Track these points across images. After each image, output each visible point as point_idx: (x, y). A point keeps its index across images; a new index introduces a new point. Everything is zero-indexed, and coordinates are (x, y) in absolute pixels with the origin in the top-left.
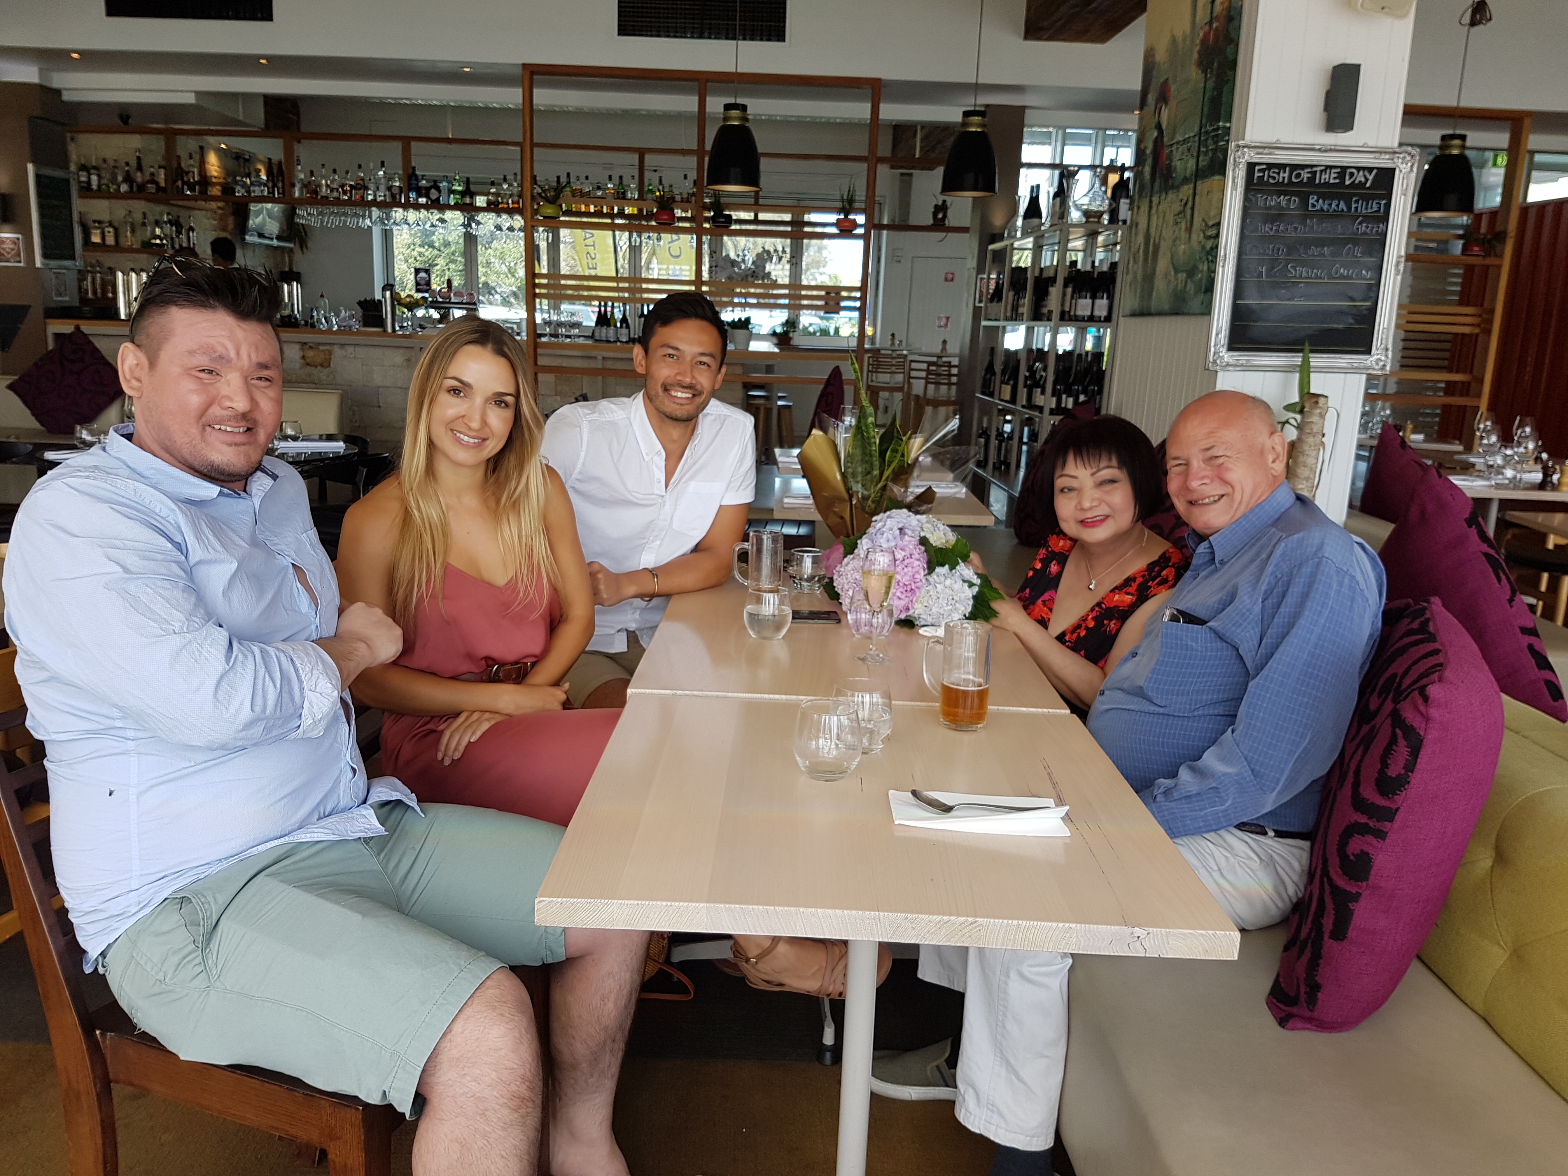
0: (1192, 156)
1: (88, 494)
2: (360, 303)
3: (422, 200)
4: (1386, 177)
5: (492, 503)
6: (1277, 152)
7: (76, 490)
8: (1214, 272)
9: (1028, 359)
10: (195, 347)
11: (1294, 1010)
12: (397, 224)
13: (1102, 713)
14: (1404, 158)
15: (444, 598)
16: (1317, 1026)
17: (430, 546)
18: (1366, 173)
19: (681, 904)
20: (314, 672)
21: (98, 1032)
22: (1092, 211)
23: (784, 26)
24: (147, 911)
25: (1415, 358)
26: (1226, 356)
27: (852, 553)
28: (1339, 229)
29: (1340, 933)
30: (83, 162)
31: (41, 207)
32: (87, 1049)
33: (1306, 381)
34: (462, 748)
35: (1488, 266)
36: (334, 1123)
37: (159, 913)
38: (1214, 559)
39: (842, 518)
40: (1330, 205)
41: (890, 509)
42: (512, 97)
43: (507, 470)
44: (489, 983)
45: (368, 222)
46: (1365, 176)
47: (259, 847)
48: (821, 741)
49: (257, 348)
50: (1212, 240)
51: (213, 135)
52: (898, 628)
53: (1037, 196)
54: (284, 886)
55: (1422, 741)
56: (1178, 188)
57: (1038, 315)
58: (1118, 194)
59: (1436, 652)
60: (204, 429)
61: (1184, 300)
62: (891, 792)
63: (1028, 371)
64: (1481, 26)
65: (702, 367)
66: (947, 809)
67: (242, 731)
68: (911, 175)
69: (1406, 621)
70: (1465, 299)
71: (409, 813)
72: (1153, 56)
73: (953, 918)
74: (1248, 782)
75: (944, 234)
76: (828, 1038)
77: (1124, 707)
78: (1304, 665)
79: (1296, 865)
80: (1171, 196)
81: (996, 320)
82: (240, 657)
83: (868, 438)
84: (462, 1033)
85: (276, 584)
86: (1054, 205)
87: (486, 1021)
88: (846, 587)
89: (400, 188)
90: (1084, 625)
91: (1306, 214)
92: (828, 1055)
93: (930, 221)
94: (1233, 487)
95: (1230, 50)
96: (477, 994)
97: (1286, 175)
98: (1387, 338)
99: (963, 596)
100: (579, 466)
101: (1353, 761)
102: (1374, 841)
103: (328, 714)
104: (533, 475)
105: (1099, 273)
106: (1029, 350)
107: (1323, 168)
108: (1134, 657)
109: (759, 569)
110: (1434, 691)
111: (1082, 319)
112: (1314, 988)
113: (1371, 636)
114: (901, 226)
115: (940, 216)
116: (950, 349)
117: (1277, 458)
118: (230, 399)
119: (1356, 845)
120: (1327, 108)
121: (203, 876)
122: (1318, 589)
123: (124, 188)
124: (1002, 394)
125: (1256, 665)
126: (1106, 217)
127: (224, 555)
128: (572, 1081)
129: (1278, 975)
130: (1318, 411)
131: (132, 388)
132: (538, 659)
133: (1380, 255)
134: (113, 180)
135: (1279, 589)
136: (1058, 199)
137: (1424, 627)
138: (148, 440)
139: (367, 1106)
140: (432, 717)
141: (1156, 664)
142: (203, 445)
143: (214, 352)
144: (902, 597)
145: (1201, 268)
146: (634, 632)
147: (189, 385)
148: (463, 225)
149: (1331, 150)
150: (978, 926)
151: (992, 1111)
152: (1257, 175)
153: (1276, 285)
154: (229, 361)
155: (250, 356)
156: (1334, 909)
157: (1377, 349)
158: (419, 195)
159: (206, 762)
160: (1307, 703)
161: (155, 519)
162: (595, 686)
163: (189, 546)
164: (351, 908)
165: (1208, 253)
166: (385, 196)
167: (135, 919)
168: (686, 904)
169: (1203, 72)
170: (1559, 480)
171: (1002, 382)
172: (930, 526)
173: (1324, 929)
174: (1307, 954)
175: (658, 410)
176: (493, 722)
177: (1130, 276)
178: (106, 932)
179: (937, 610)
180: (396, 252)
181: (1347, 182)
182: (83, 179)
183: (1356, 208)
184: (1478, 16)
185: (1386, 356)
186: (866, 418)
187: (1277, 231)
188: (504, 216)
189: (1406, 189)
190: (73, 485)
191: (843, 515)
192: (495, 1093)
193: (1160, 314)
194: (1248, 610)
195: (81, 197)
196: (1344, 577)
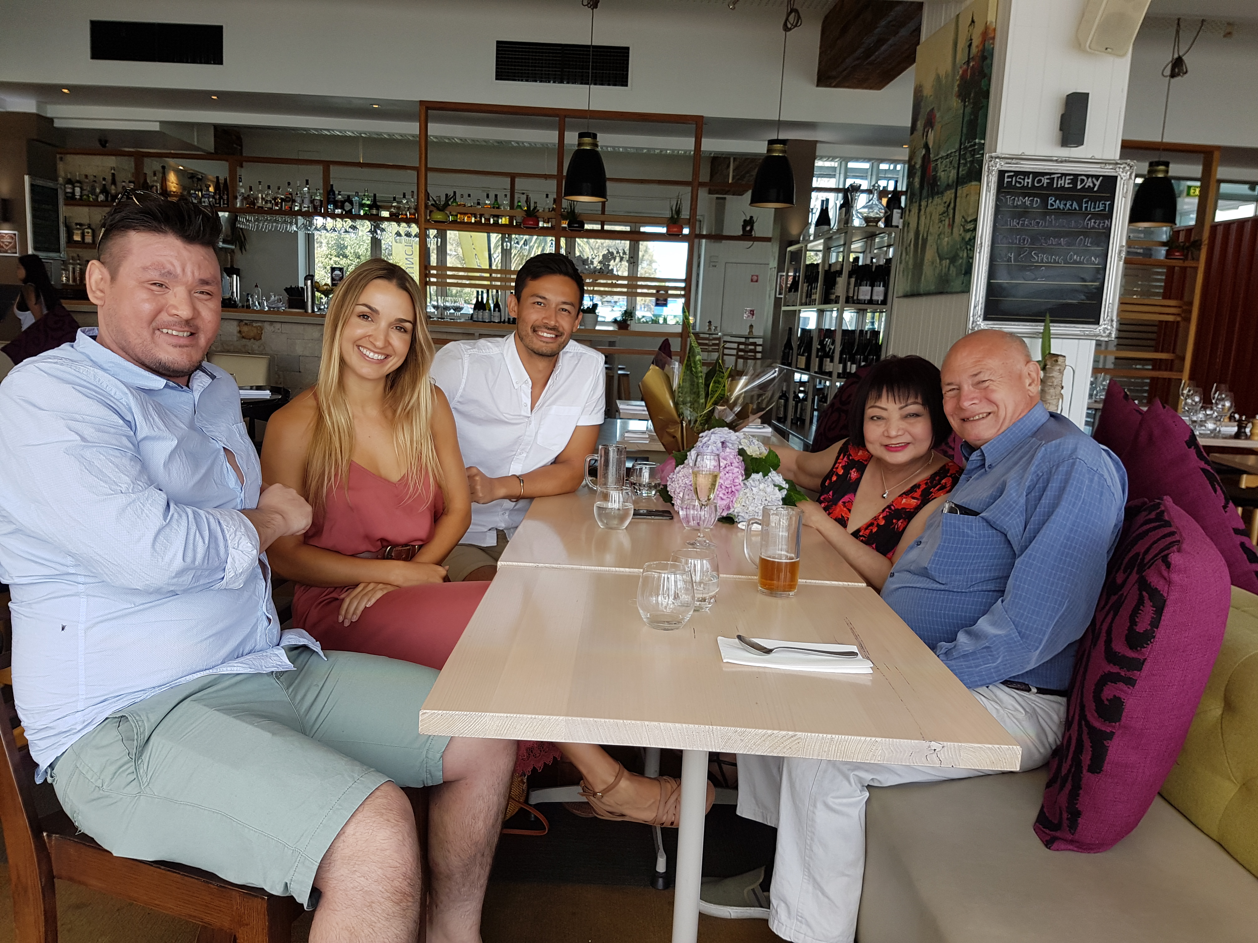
0: (954, 168)
1: (55, 377)
2: (286, 290)
3: (338, 211)
4: (1110, 183)
5: (389, 414)
6: (1022, 162)
7: (46, 373)
8: (972, 258)
9: (819, 336)
10: (148, 264)
11: (1058, 834)
12: (318, 230)
13: (892, 592)
14: (1125, 168)
15: (349, 488)
16: (1077, 847)
17: (338, 445)
18: (1094, 179)
19: (544, 717)
20: (238, 533)
21: (45, 834)
22: (871, 217)
23: (627, 74)
24: (90, 728)
25: (1131, 339)
26: (982, 324)
27: (683, 463)
28: (1073, 224)
29: (1096, 767)
30: (69, 177)
31: (34, 210)
32: (36, 849)
33: (1047, 344)
34: (359, 612)
35: (1185, 268)
36: (243, 911)
37: (101, 730)
38: (984, 465)
39: (674, 437)
40: (1065, 205)
41: (715, 427)
42: (412, 128)
43: (402, 387)
44: (378, 793)
45: (294, 228)
46: (1093, 182)
47: (188, 677)
48: (660, 598)
49: (199, 268)
50: (970, 233)
51: (173, 158)
52: (720, 524)
53: (827, 208)
54: (206, 709)
55: (1165, 601)
56: (942, 193)
57: (827, 299)
58: (892, 205)
59: (1172, 534)
60: (154, 333)
61: (947, 281)
62: (719, 638)
63: (819, 344)
64: (1179, 78)
65: (564, 313)
66: (768, 651)
67: (174, 578)
68: (725, 198)
69: (1144, 513)
70: (1166, 295)
71: (314, 657)
72: (921, 91)
73: (775, 732)
74: (1015, 642)
75: (752, 243)
76: (661, 866)
77: (911, 585)
78: (1061, 546)
79: (1055, 717)
80: (937, 200)
81: (793, 306)
82: (176, 515)
83: (696, 372)
84: (354, 835)
85: (209, 462)
86: (840, 214)
87: (375, 825)
88: (678, 491)
89: (321, 201)
90: (876, 523)
91: (1046, 212)
92: (661, 881)
93: (741, 233)
94: (997, 406)
95: (984, 82)
96: (368, 802)
97: (1030, 181)
98: (1112, 312)
99: (774, 497)
100: (461, 391)
101: (1104, 624)
102: (1125, 688)
103: (247, 569)
104: (423, 392)
105: (876, 266)
106: (820, 330)
107: (1059, 175)
108: (918, 545)
109: (605, 476)
110: (1175, 558)
111: (863, 302)
112: (1075, 815)
113: (1116, 526)
114: (717, 237)
115: (748, 228)
116: (756, 332)
117: (1033, 381)
118: (175, 307)
119: (1109, 692)
120: (1061, 129)
121: (139, 700)
122: (1073, 483)
123: (101, 197)
124: (798, 363)
125: (1022, 546)
126: (881, 224)
127: (167, 433)
128: (448, 890)
129: (1043, 807)
130: (1058, 368)
131: (97, 298)
132: (425, 542)
133: (1105, 247)
134: (93, 191)
135: (1040, 485)
136: (844, 209)
137: (1160, 517)
138: (108, 341)
139: (271, 896)
140: (336, 588)
141: (938, 549)
142: (153, 345)
143: (164, 268)
144: (724, 497)
145: (961, 255)
146: (502, 530)
147: (143, 295)
148: (370, 231)
149: (1066, 161)
150: (797, 739)
151: (801, 922)
152: (1006, 180)
153: (1023, 268)
154: (176, 276)
155: (193, 273)
156: (1091, 747)
157: (1104, 320)
158: (336, 207)
159: (143, 604)
160: (1064, 577)
161: (110, 400)
162: (470, 571)
163: (137, 424)
164: (263, 728)
165: (967, 243)
166: (308, 207)
167: (80, 735)
168: (548, 717)
169: (962, 101)
170: (1251, 431)
171: (798, 354)
172: (746, 441)
173: (1083, 765)
174: (1069, 786)
175: (527, 347)
176: (385, 592)
177: (902, 266)
178: (55, 746)
179: (753, 509)
180: (316, 260)
181: (1079, 187)
182: (69, 190)
183: (1086, 207)
184: (1176, 70)
185: (1112, 326)
186: (695, 356)
187: (1023, 225)
188: (404, 225)
189: (1127, 192)
190: (43, 369)
191: (675, 435)
192: (381, 888)
193: (928, 294)
194: (1015, 502)
195: (66, 205)
196: (1094, 475)
